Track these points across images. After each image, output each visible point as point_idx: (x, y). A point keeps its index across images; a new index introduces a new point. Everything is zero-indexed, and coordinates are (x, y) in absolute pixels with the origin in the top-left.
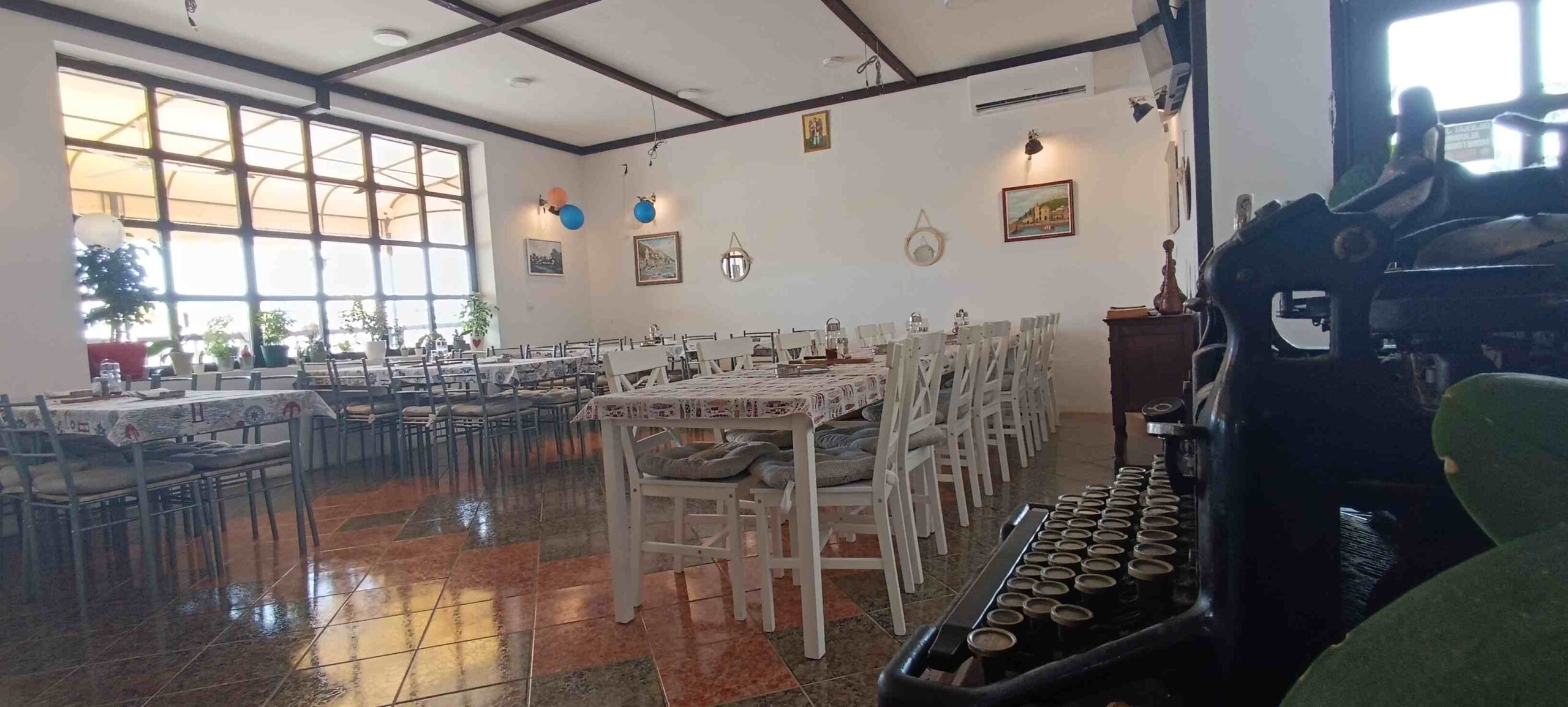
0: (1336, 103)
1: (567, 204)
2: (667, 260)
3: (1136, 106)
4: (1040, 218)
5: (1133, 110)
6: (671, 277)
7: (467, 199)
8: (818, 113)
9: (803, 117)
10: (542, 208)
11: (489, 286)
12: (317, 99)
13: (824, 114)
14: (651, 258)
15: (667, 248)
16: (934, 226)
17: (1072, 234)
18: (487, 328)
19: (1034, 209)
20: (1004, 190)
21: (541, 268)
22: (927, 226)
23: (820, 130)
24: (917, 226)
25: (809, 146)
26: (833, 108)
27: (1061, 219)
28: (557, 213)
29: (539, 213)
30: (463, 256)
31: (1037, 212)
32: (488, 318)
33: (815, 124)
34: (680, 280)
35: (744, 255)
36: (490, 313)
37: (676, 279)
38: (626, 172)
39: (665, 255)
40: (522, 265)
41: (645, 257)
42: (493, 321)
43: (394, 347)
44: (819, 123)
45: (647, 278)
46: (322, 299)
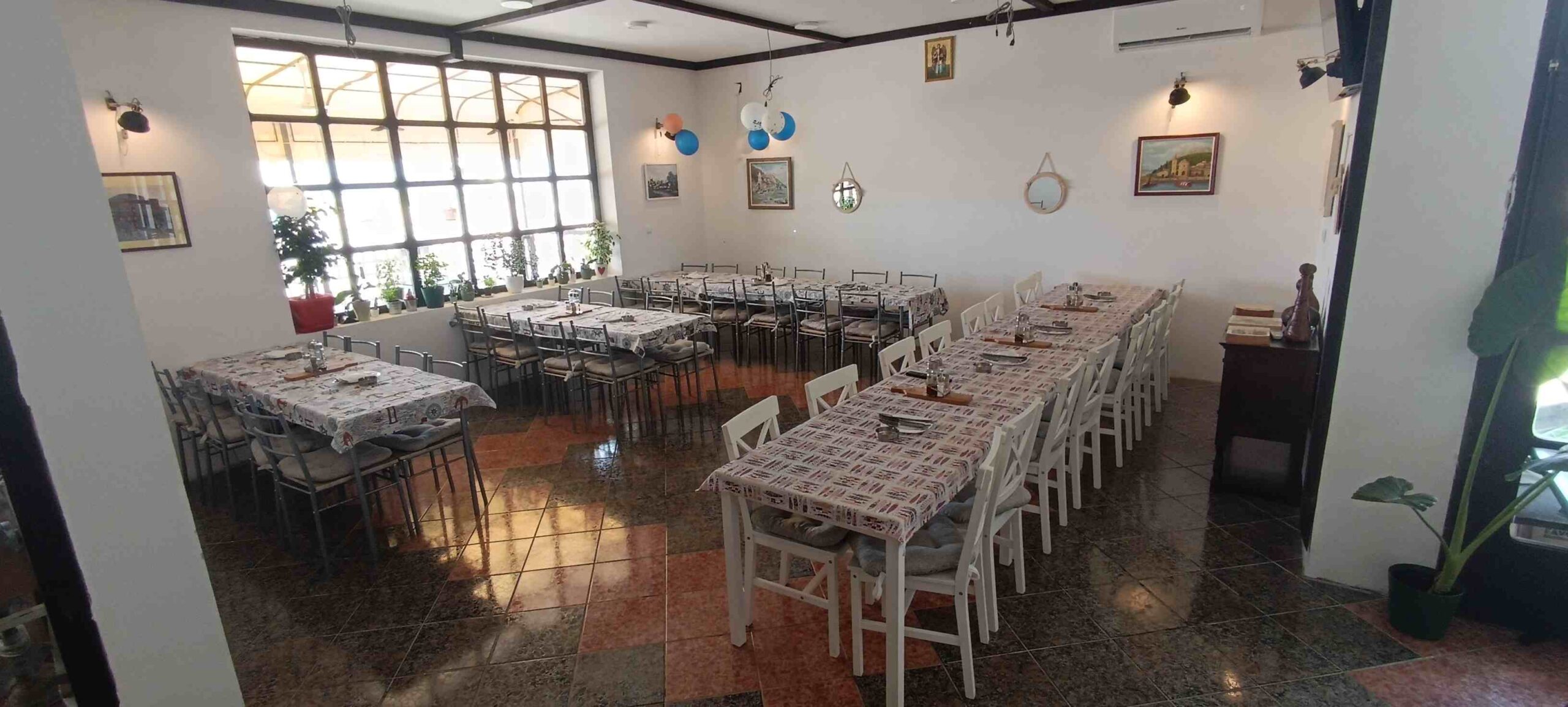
0: (1517, 186)
1: (683, 129)
2: (779, 186)
3: (1304, 68)
4: (1177, 173)
5: (1301, 73)
6: (783, 203)
7: (588, 127)
8: (940, 39)
9: (926, 42)
10: (658, 131)
11: (611, 213)
12: (451, 51)
13: (949, 40)
14: (763, 182)
15: (779, 173)
16: (1059, 171)
17: (1212, 193)
18: (610, 256)
19: (1171, 162)
20: (1141, 139)
21: (658, 193)
22: (1051, 171)
23: (943, 59)
24: (1040, 170)
25: (931, 76)
26: (960, 34)
27: (1199, 176)
28: (673, 138)
29: (656, 137)
30: (587, 184)
31: (1174, 166)
32: (611, 247)
33: (938, 51)
34: (792, 207)
35: (857, 186)
36: (612, 241)
37: (788, 205)
38: (740, 91)
39: (777, 180)
40: (640, 190)
41: (757, 181)
42: (615, 248)
43: (530, 278)
44: (943, 51)
45: (759, 201)
46: (467, 239)
